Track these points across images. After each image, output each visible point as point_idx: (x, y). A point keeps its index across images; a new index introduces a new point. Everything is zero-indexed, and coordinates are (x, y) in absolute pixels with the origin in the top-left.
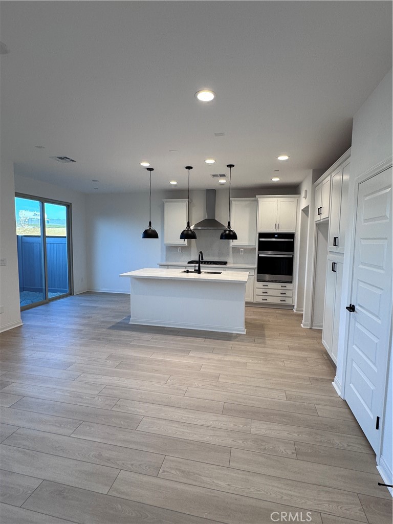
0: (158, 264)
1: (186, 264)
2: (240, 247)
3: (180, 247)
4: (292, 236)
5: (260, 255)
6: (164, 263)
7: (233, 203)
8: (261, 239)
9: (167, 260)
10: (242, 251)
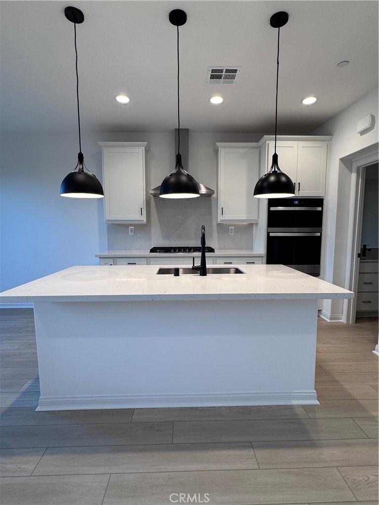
0: (96, 256)
1: (147, 253)
2: (228, 223)
3: (131, 225)
4: (319, 202)
5: (271, 234)
6: (106, 253)
7: (222, 152)
8: (272, 209)
9: (110, 248)
10: (231, 229)
